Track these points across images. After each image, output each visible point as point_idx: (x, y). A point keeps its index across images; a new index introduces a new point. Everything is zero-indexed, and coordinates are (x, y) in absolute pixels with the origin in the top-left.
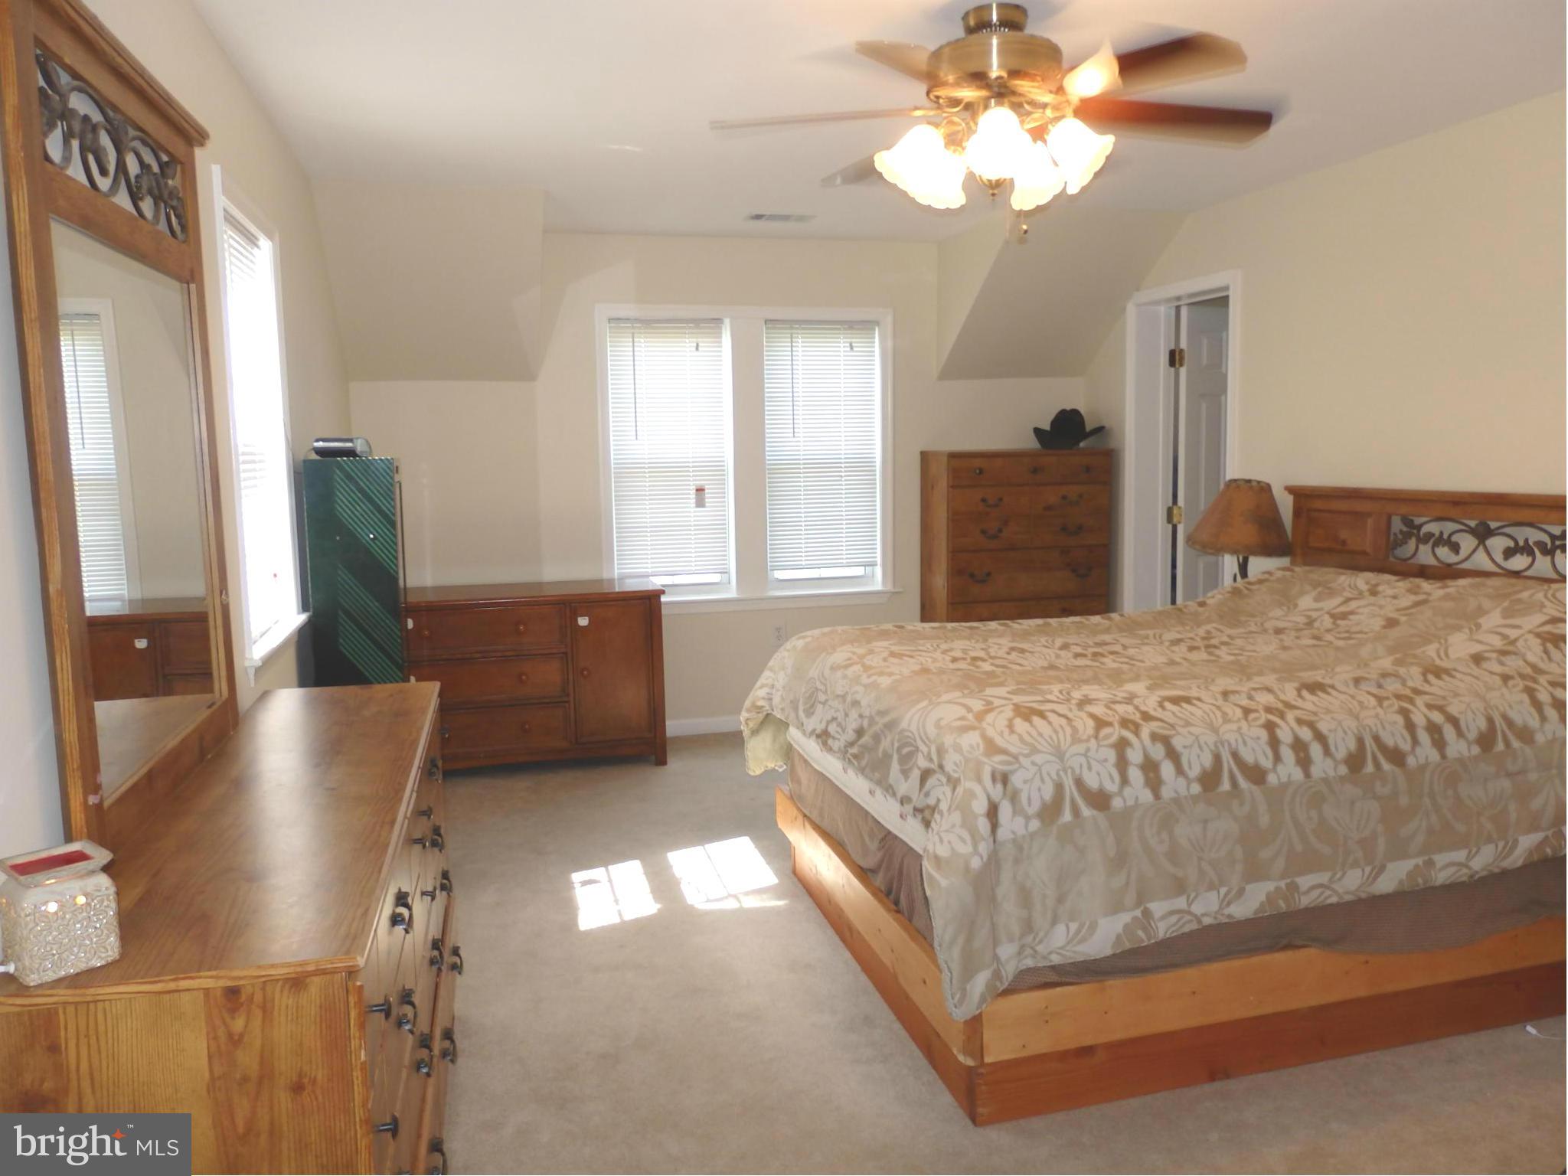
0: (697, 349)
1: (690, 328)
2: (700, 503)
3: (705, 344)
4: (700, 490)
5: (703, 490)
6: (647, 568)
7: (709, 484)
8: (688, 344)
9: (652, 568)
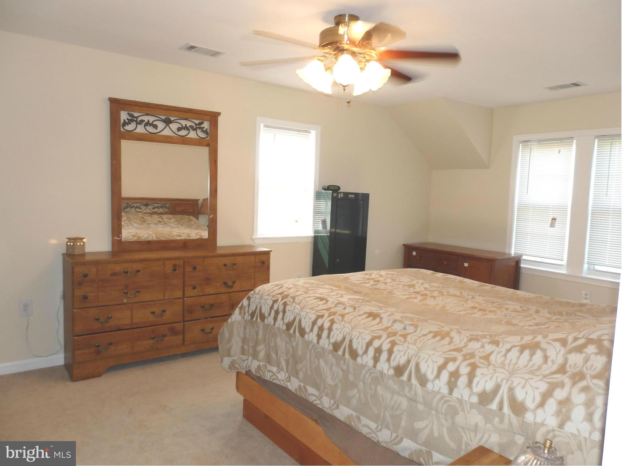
0: (559, 152)
1: (558, 143)
2: (552, 225)
3: (564, 150)
4: (554, 219)
5: (555, 219)
6: (526, 252)
7: (559, 217)
8: (556, 150)
9: (529, 252)
